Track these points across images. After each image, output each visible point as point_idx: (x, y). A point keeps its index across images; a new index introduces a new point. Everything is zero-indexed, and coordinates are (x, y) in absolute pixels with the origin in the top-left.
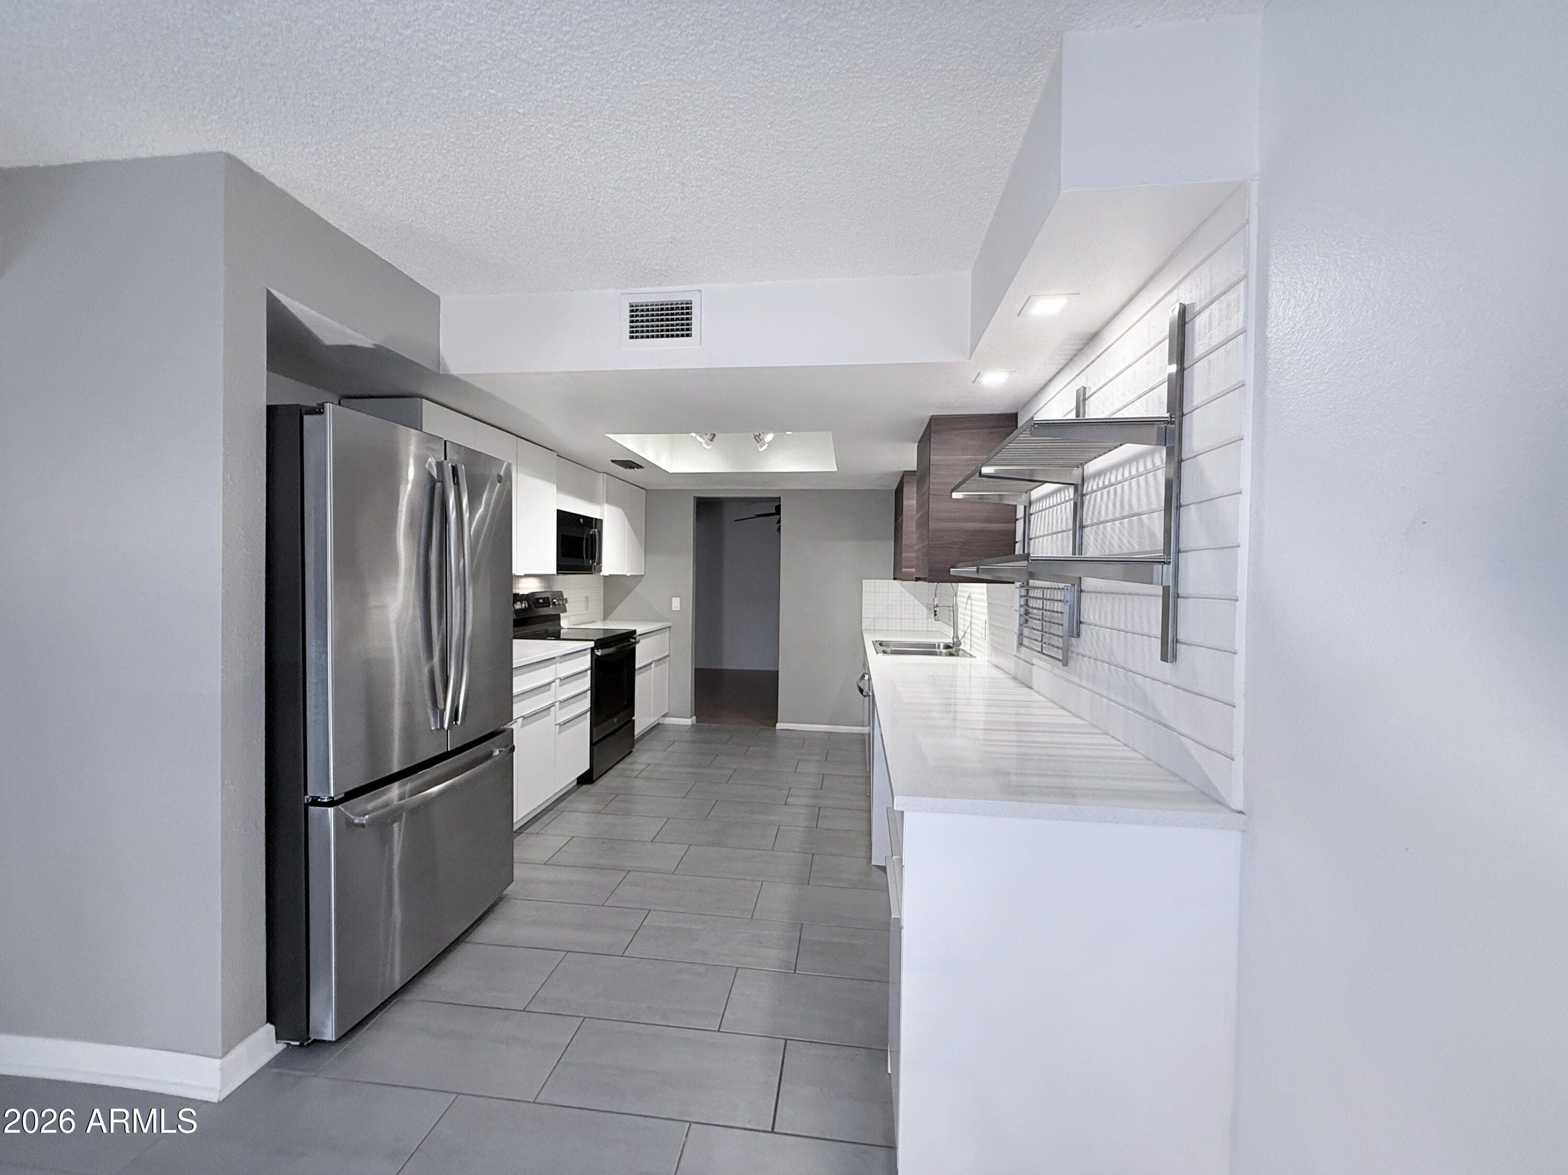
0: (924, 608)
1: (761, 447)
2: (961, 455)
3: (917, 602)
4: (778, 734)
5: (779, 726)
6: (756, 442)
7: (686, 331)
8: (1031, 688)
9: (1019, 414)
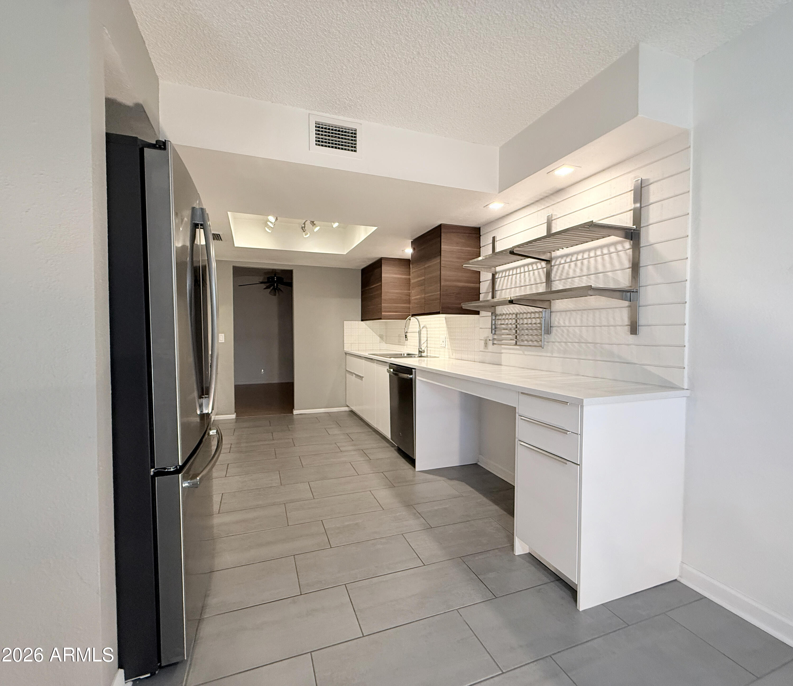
0: (378, 337)
1: (306, 235)
2: (455, 246)
3: (374, 334)
4: (295, 417)
5: (295, 412)
6: (302, 231)
7: (353, 148)
8: (501, 365)
9: (481, 228)
